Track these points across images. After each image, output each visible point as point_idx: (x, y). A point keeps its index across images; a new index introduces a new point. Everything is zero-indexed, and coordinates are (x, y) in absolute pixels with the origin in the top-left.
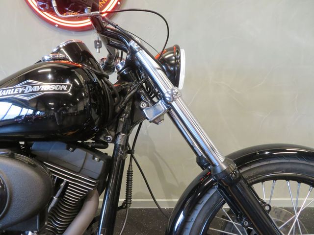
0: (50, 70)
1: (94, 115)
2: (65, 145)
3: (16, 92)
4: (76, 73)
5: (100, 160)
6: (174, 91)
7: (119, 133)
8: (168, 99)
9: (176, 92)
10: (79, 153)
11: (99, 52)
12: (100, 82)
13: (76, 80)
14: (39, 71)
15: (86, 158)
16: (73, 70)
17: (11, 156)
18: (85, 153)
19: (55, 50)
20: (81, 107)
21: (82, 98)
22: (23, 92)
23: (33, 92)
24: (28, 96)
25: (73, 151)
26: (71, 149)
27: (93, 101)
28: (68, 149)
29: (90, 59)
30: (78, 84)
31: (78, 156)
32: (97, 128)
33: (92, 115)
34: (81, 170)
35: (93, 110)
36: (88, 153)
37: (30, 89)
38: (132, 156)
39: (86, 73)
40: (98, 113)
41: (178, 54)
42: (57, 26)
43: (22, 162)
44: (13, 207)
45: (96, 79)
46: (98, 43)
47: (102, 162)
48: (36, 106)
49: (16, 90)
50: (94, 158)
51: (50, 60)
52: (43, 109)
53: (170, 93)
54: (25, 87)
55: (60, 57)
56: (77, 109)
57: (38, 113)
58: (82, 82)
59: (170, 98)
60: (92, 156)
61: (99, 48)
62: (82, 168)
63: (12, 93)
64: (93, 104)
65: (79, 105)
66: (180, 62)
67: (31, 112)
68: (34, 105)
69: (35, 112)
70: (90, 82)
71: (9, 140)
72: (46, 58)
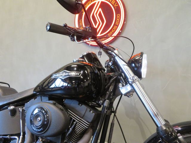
0: (76, 66)
1: (93, 89)
2: (78, 102)
3: (59, 75)
4: (87, 67)
5: (93, 112)
6: (134, 78)
7: (106, 100)
8: (130, 82)
9: (135, 79)
10: (84, 107)
11: (100, 57)
12: (99, 73)
13: (86, 71)
14: (72, 66)
15: (86, 111)
16: (85, 66)
17: (54, 104)
18: (86, 107)
19: (81, 57)
20: (86, 84)
21: (87, 80)
22: (62, 75)
23: (65, 75)
24: (63, 77)
25: (81, 106)
26: (80, 105)
27: (92, 82)
28: (79, 105)
29: (97, 61)
30: (87, 73)
31: (83, 109)
32: (95, 95)
33: (92, 89)
34: (83, 117)
35: (92, 86)
36: (88, 108)
37: (64, 74)
38: (115, 115)
39: (92, 68)
40: (95, 88)
41: (141, 57)
42: (90, 45)
43: (58, 107)
44: (51, 127)
45: (96, 71)
46: (100, 53)
47: (94, 114)
48: (69, 82)
49: (60, 74)
50: (90, 111)
51: (76, 61)
52: (70, 84)
53: (132, 79)
54: (63, 73)
55: (81, 60)
56: (84, 85)
57: (69, 85)
58: (89, 72)
59: (131, 82)
60: (89, 110)
61: (100, 55)
62: (84, 115)
63: (58, 76)
64: (93, 83)
65: (85, 83)
66: (142, 61)
67: (66, 84)
68: (68, 81)
69: (68, 84)
70: (93, 73)
71: (55, 97)
72: (75, 60)
